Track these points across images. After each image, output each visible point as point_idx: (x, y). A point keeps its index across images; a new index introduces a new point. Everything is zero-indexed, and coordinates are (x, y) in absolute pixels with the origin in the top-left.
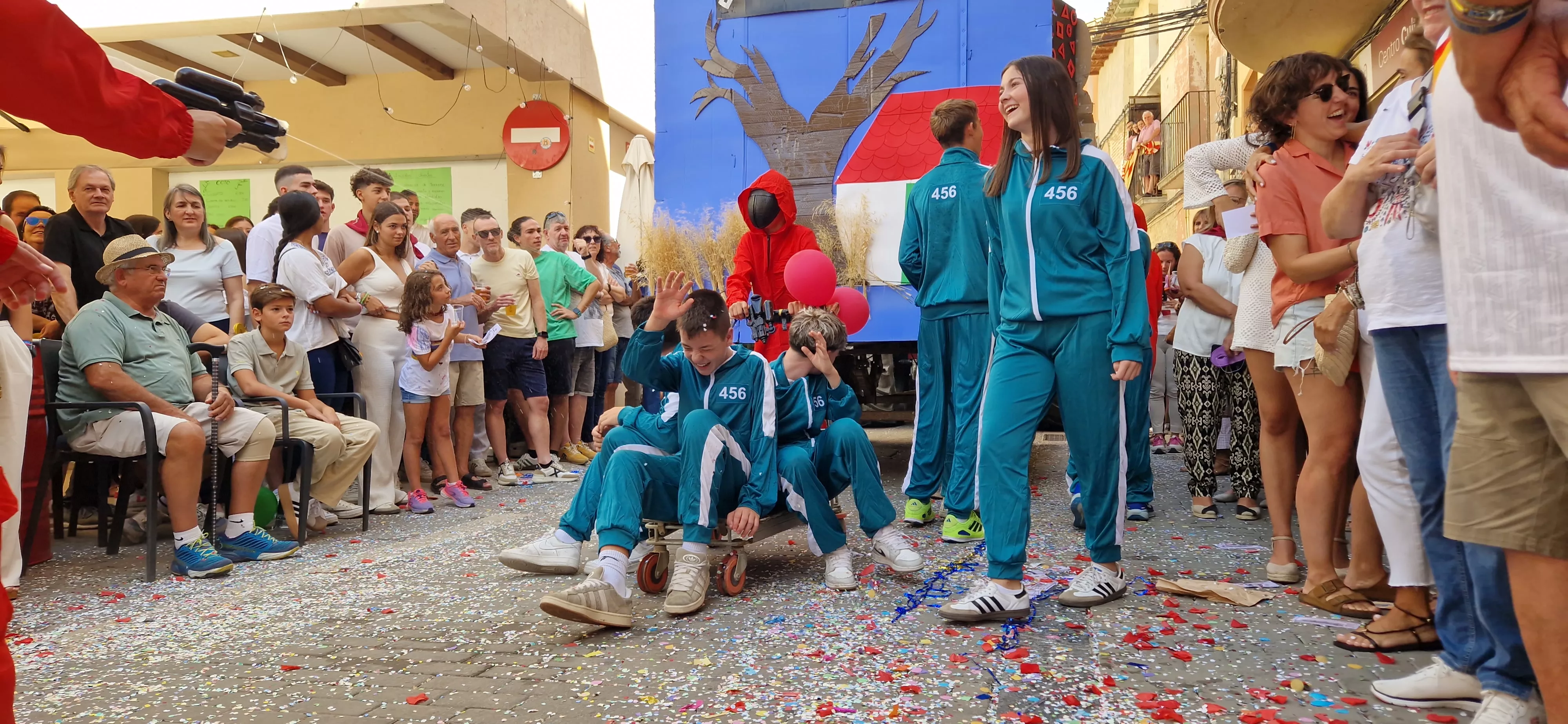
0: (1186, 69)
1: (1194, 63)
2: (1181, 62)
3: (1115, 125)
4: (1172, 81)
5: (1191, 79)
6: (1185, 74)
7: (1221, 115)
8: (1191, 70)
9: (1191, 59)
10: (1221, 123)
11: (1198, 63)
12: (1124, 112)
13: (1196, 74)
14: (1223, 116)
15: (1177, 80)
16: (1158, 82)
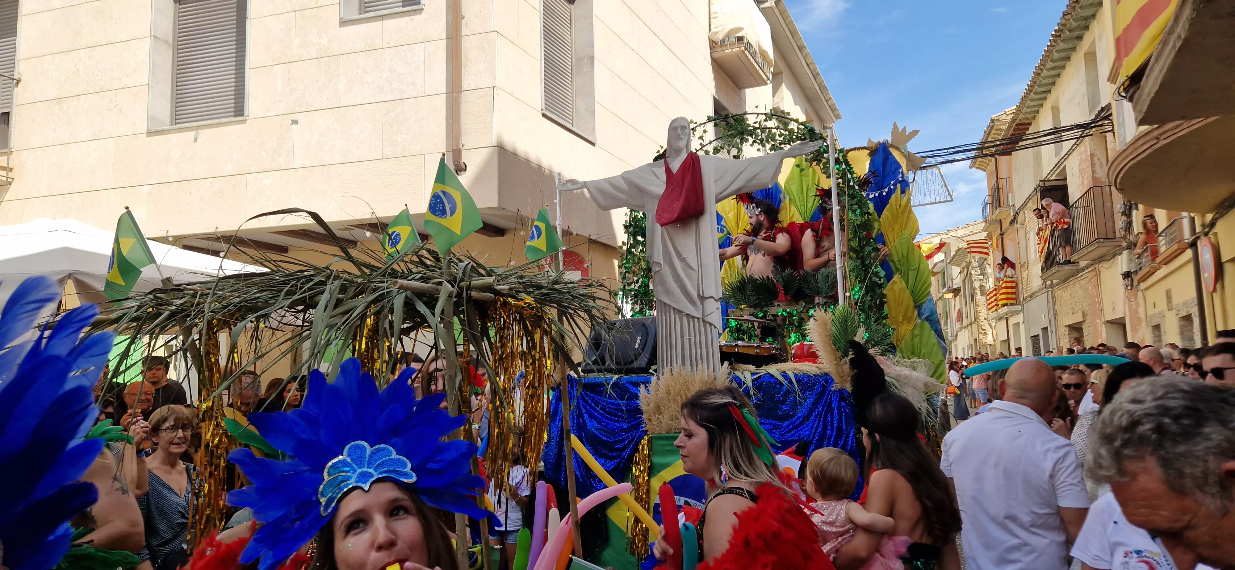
0: (1088, 163)
1: (1095, 159)
2: (1084, 157)
3: (1029, 199)
4: (1076, 171)
5: (1093, 172)
6: (1088, 167)
7: (1123, 207)
8: (1093, 165)
9: (1092, 156)
10: (1123, 213)
11: (1099, 159)
12: (1035, 189)
13: (1097, 167)
14: (1125, 208)
15: (1081, 171)
16: (1064, 168)
